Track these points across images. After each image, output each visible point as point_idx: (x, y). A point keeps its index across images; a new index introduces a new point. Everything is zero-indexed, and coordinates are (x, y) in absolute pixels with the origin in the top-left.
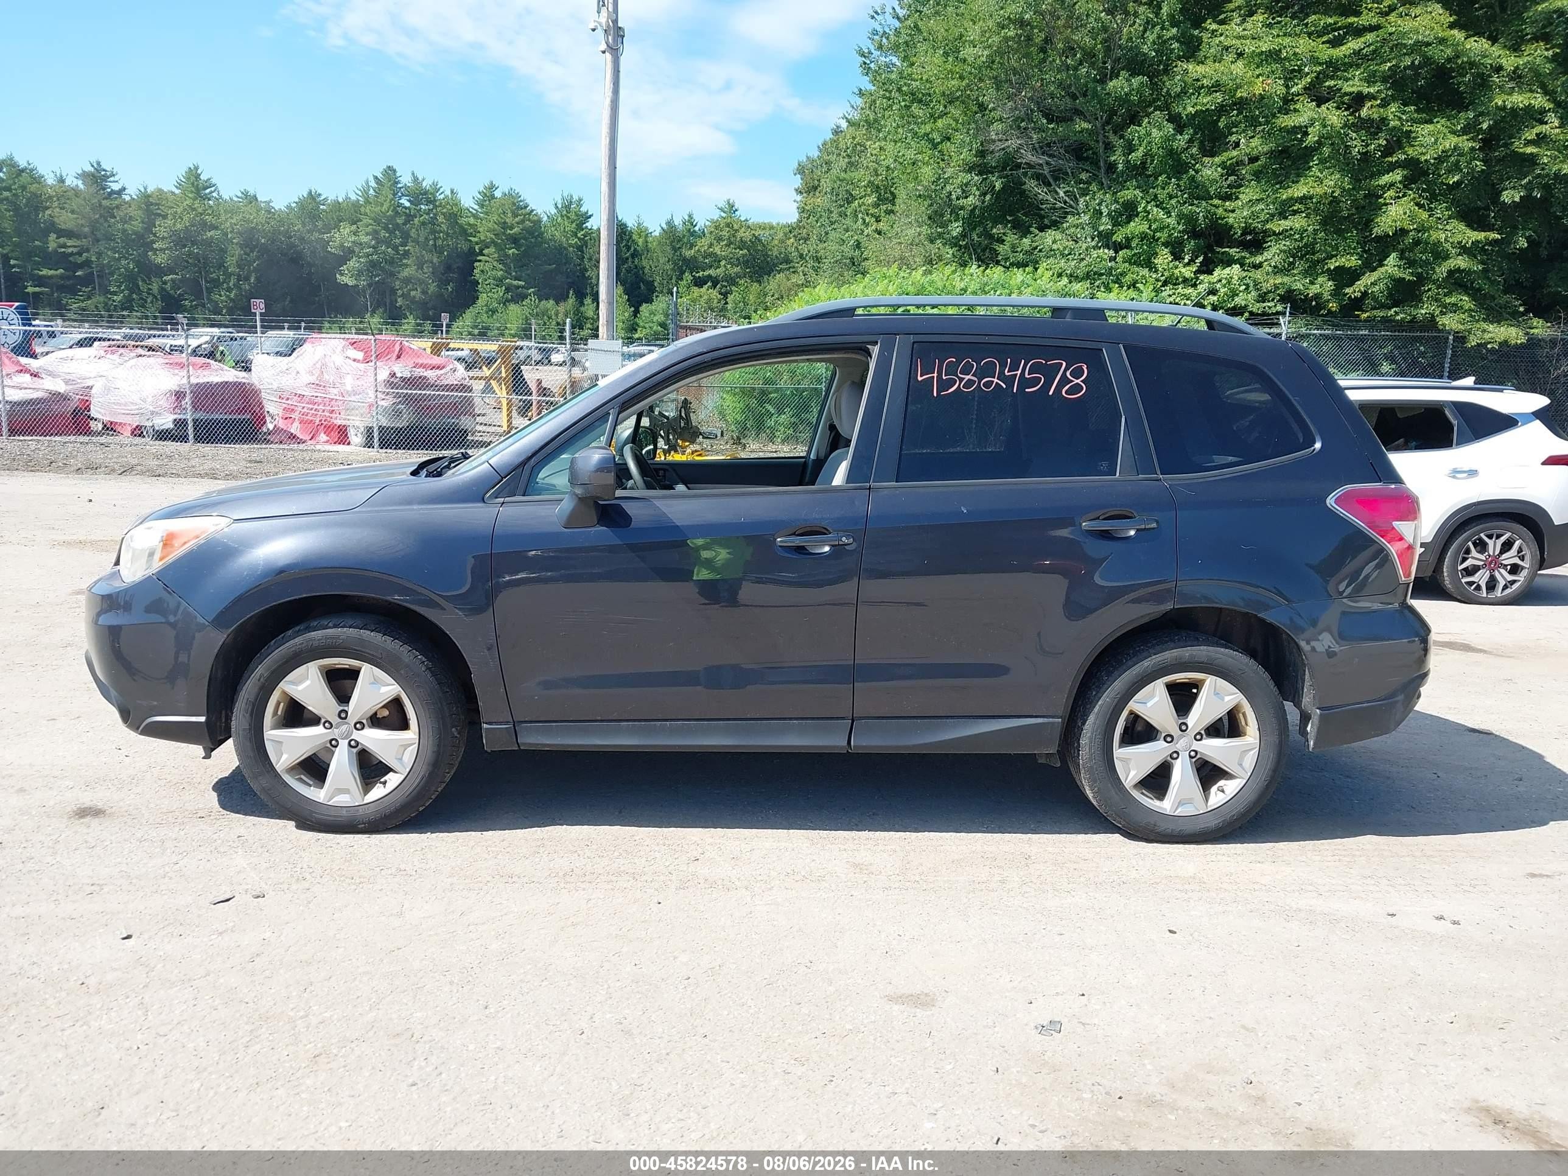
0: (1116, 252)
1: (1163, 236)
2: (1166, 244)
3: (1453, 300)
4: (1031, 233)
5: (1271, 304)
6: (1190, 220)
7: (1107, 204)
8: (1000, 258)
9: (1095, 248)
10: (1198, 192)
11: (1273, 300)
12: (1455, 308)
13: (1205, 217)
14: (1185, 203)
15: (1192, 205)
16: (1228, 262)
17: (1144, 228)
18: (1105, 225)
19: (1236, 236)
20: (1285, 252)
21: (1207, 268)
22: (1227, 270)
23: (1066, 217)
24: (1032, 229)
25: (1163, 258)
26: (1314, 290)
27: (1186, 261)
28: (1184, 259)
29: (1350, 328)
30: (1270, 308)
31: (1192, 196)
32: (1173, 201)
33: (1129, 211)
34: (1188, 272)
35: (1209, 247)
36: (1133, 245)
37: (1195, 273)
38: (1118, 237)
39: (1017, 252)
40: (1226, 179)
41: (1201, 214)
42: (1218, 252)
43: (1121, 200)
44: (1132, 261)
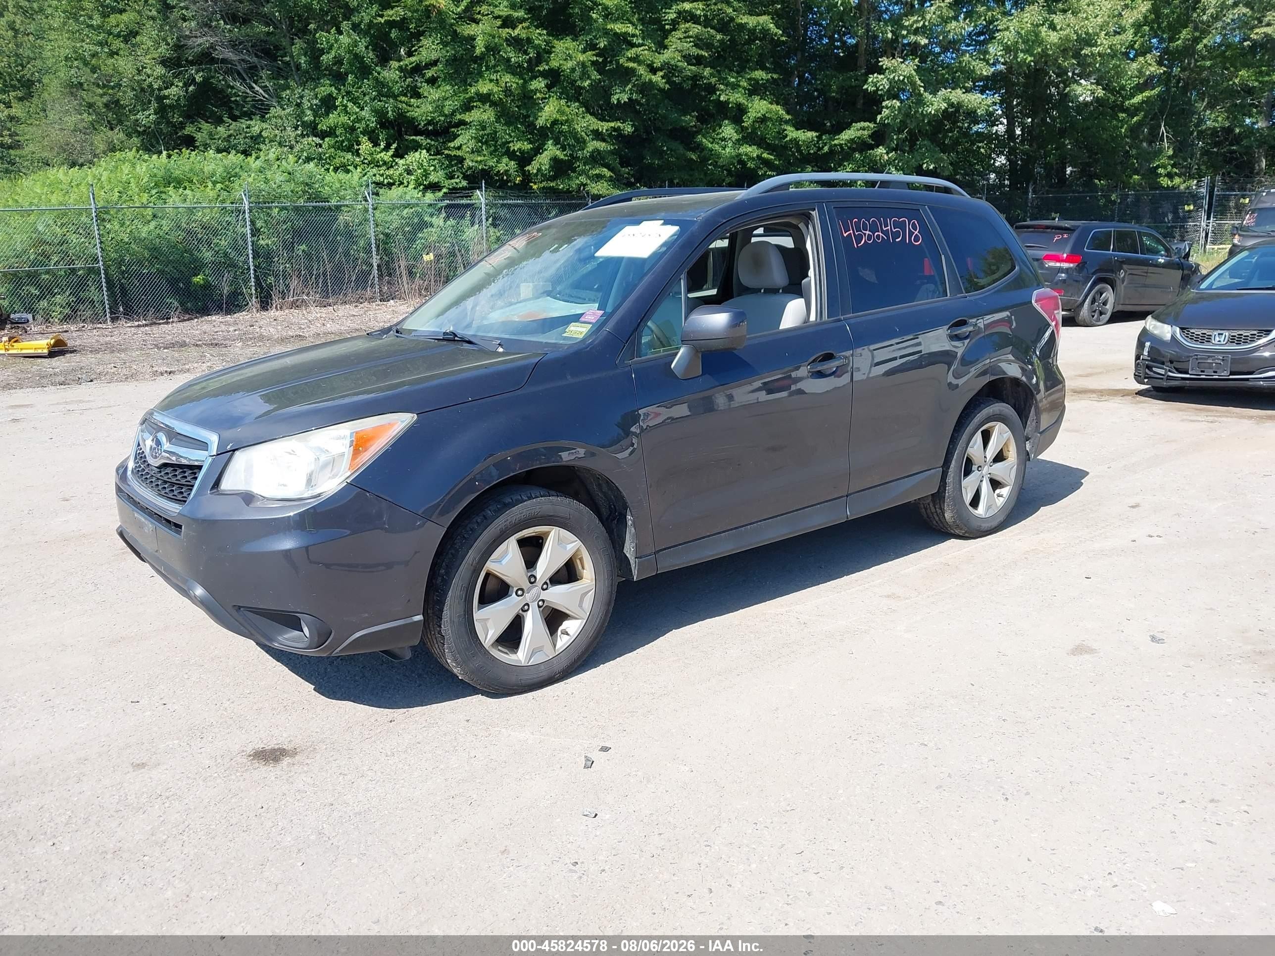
0: (323, 139)
1: (360, 126)
2: (364, 133)
3: (597, 172)
4: (224, 122)
5: (458, 181)
6: (380, 114)
7: (309, 98)
8: (198, 144)
9: (303, 136)
10: (384, 91)
11: (458, 177)
12: (599, 177)
13: (393, 111)
14: (374, 99)
15: (380, 101)
16: (416, 147)
17: (344, 119)
18: (309, 117)
19: (420, 127)
20: (475, 138)
21: (399, 154)
22: (417, 154)
23: (269, 110)
24: (225, 119)
25: (366, 146)
26: (502, 168)
27: (382, 147)
28: (380, 145)
29: (526, 198)
30: (456, 183)
31: (380, 94)
32: (367, 98)
33: (328, 104)
34: (387, 156)
35: (400, 135)
36: (338, 133)
37: (392, 156)
38: (323, 126)
39: (215, 139)
40: (404, 81)
41: (389, 109)
42: (407, 140)
43: (319, 96)
44: (339, 147)
